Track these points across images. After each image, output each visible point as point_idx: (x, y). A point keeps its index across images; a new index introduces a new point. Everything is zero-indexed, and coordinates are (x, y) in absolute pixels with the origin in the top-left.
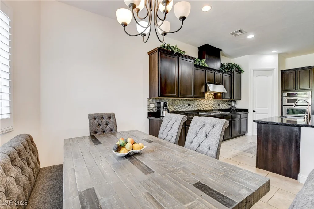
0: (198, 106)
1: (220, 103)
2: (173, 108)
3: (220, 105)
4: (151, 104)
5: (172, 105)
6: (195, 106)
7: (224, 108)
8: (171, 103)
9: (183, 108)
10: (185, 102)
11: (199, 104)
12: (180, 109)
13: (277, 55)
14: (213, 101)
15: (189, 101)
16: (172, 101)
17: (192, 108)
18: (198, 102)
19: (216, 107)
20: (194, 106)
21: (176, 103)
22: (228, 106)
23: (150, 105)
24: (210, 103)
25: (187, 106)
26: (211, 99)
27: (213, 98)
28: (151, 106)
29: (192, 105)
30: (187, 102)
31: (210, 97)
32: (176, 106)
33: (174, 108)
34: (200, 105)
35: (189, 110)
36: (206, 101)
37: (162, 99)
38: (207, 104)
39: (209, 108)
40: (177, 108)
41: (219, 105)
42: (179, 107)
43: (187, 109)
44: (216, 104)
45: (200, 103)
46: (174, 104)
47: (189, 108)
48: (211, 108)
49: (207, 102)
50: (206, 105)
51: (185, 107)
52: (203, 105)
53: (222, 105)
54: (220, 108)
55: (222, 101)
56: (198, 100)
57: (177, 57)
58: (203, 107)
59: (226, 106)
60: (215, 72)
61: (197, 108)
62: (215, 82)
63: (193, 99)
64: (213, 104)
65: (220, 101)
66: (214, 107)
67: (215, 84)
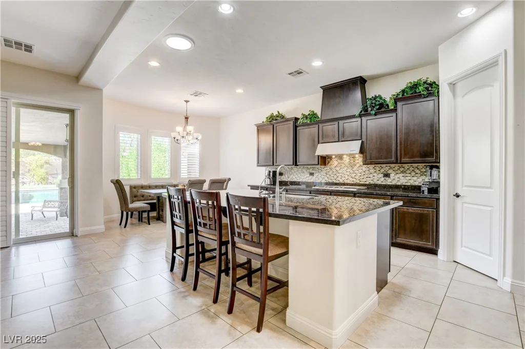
0: (328, 176)
1: (390, 171)
2: (289, 177)
3: (389, 177)
6: (323, 177)
7: (409, 184)
9: (302, 177)
10: (304, 171)
14: (364, 169)
15: (311, 169)
17: (317, 179)
18: (329, 171)
19: (375, 180)
20: (320, 176)
21: (293, 172)
24: (356, 172)
25: (309, 175)
26: (358, 165)
29: (317, 174)
30: (308, 171)
31: (357, 161)
32: (292, 175)
34: (332, 176)
35: (312, 181)
38: (348, 173)
39: (354, 180)
40: (294, 177)
41: (387, 175)
42: (296, 176)
43: (308, 180)
44: (375, 175)
45: (331, 172)
46: (291, 173)
47: (311, 179)
48: (358, 181)
49: (348, 170)
50: (346, 176)
51: (305, 176)
52: (337, 174)
53: (398, 176)
54: (389, 182)
55: (396, 168)
56: (327, 168)
57: (272, 126)
58: (339, 179)
59: (415, 178)
60: (341, 122)
61: (326, 179)
62: (341, 137)
63: (319, 166)
64: (364, 173)
65: (387, 168)
66: (369, 179)
67: (338, 141)
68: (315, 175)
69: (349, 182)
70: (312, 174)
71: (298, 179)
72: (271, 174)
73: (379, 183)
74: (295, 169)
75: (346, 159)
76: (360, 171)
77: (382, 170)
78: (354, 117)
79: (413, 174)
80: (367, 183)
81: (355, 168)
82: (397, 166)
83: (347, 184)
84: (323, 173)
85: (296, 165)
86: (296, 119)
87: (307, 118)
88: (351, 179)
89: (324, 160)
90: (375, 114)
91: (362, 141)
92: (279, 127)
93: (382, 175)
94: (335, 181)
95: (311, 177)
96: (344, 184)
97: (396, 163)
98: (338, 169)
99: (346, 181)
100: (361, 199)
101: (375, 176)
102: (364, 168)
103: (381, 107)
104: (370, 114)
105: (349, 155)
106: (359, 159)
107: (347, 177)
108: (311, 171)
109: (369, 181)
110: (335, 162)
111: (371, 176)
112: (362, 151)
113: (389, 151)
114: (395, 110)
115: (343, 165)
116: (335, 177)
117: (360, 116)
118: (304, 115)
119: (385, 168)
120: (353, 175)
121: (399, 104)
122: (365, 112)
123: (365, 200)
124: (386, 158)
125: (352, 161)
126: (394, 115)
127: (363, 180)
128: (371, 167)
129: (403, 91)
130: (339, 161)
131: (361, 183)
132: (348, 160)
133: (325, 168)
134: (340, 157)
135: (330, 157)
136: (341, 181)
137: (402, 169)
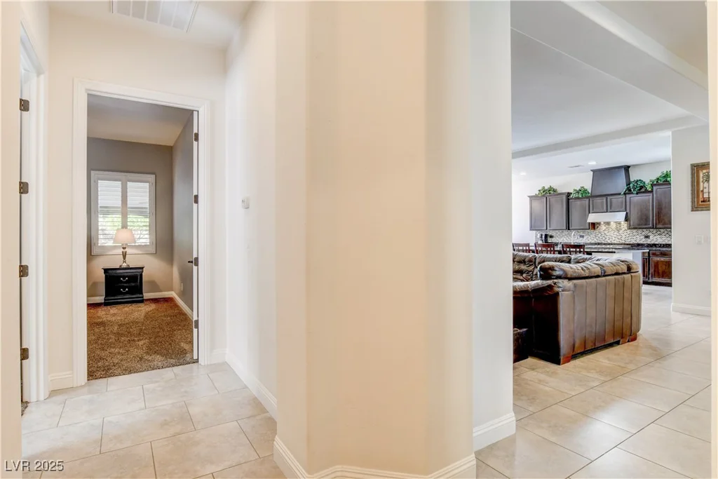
0: (597, 238)
1: (650, 234)
3: (649, 238)
6: (592, 238)
7: (664, 243)
11: (599, 236)
14: (629, 233)
17: (587, 240)
18: (598, 234)
19: (638, 241)
20: (589, 238)
25: (579, 238)
29: (587, 237)
30: (579, 234)
34: (601, 237)
38: (615, 236)
41: (647, 237)
47: (581, 241)
51: (576, 238)
52: (606, 237)
53: (656, 237)
54: (649, 241)
56: (597, 231)
57: (545, 199)
60: (609, 198)
61: (595, 240)
62: (609, 209)
63: (589, 231)
64: (629, 235)
65: (647, 232)
67: (607, 212)
68: (585, 238)
69: (615, 242)
70: (582, 237)
71: (569, 240)
72: (543, 236)
73: (641, 242)
74: (566, 232)
75: (613, 225)
76: (625, 234)
77: (643, 233)
78: (620, 194)
79: (667, 236)
80: (631, 243)
81: (621, 232)
82: (655, 231)
83: (615, 244)
84: (593, 236)
85: (569, 229)
86: (569, 194)
87: (578, 192)
88: (617, 240)
89: (594, 226)
90: (637, 194)
91: (627, 213)
92: (553, 200)
93: (643, 237)
95: (581, 239)
96: (612, 244)
97: (653, 228)
98: (606, 232)
99: (613, 242)
101: (638, 237)
102: (629, 231)
103: (641, 189)
104: (632, 193)
105: (616, 222)
106: (624, 225)
107: (614, 239)
108: (581, 234)
109: (633, 241)
110: (603, 227)
111: (635, 237)
112: (627, 219)
113: (647, 219)
114: (652, 191)
115: (610, 230)
116: (604, 238)
117: (625, 194)
118: (575, 190)
119: (646, 232)
120: (619, 237)
121: (655, 188)
122: (629, 191)
124: (646, 225)
125: (618, 227)
126: (651, 194)
127: (628, 240)
128: (634, 231)
129: (658, 179)
130: (607, 226)
131: (626, 242)
132: (615, 226)
133: (595, 232)
134: (608, 223)
135: (599, 224)
136: (609, 242)
137: (659, 232)
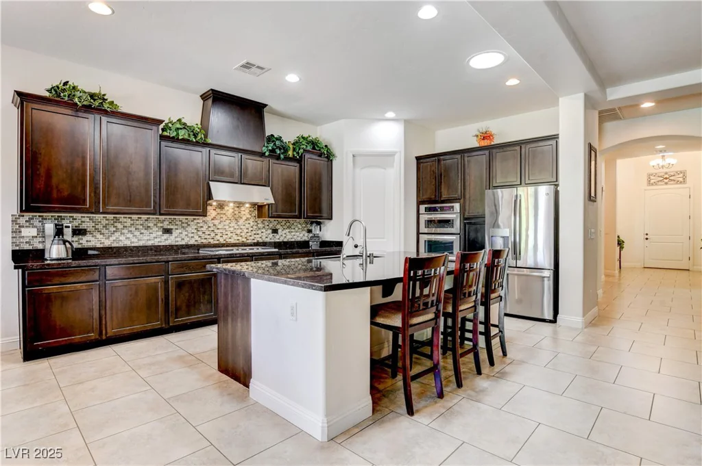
0: (200, 233)
1: (278, 227)
2: (108, 238)
3: (277, 233)
4: (22, 229)
5: (104, 231)
6: (190, 235)
7: (293, 240)
8: (99, 226)
9: (146, 238)
10: (151, 225)
11: (204, 229)
12: (135, 240)
13: (403, 122)
14: (252, 224)
15: (167, 223)
16: (104, 222)
17: (179, 239)
18: (201, 225)
19: (264, 238)
20: (185, 233)
21: (120, 226)
22: (306, 234)
23: (20, 232)
24: (242, 227)
25: (161, 233)
26: (244, 218)
27: (253, 215)
28: (23, 234)
29: (178, 231)
30: (159, 225)
31: (243, 213)
32: (117, 234)
33: (113, 238)
34: (207, 233)
35: (167, 243)
36: (228, 222)
37: (67, 216)
38: (232, 229)
39: (240, 238)
40: (122, 238)
41: (275, 231)
42: (129, 235)
43: (159, 242)
44: (264, 230)
45: (205, 227)
46: (112, 229)
47: (166, 240)
48: (244, 240)
49: (232, 225)
50: (229, 233)
51: (154, 235)
52: (216, 231)
53: (284, 232)
54: (277, 238)
55: (283, 223)
56: (200, 219)
58: (218, 237)
59: (298, 234)
60: (245, 157)
61: (197, 238)
62: (243, 178)
64: (252, 229)
65: (276, 223)
66: (258, 236)
67: (239, 183)
68: (175, 233)
69: (232, 241)
70: (168, 231)
71: (136, 240)
73: (268, 240)
75: (230, 209)
76: (247, 226)
77: (271, 226)
79: (296, 229)
80: (255, 241)
81: (241, 222)
84: (192, 229)
85: (158, 213)
88: (236, 238)
93: (271, 231)
94: (212, 242)
95: (166, 236)
98: (216, 222)
99: (229, 241)
100: (248, 263)
101: (263, 232)
102: (252, 221)
104: (277, 157)
106: (246, 210)
107: (230, 235)
108: (166, 225)
109: (257, 239)
110: (212, 212)
111: (259, 232)
113: (292, 204)
114: (300, 161)
115: (225, 218)
116: (213, 235)
119: (274, 223)
120: (238, 232)
123: (252, 263)
125: (236, 212)
127: (251, 238)
128: (259, 220)
130: (218, 210)
131: (248, 241)
132: (231, 211)
133: (195, 221)
136: (222, 241)
137: (288, 224)
